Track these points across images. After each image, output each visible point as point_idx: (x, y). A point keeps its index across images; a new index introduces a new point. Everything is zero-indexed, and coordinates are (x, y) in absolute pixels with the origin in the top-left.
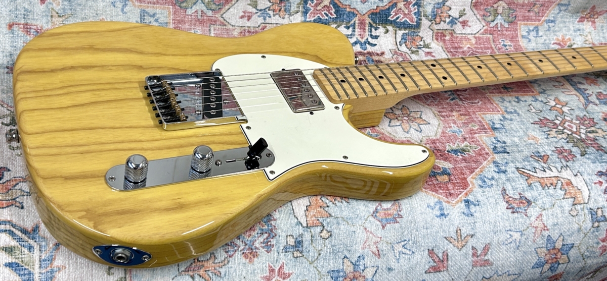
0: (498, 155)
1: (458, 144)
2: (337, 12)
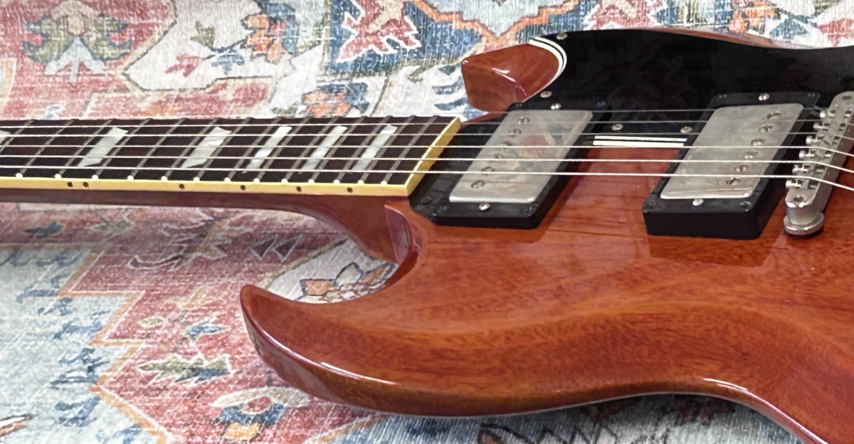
2: (422, 34)
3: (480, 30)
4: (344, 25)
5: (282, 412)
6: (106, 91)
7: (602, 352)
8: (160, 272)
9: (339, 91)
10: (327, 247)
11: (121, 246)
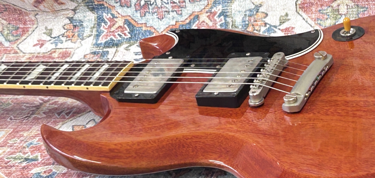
2: (131, 32)
3: (153, 30)
4: (102, 28)
5: (56, 175)
6: (10, 53)
7: (174, 150)
8: (20, 122)
9: (98, 54)
10: (85, 113)
11: (6, 112)
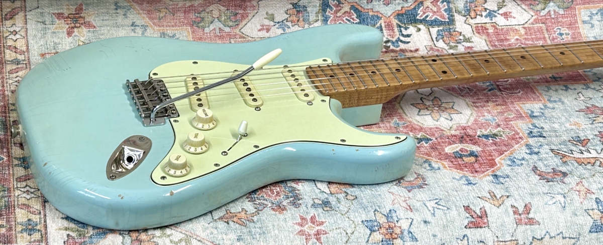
0: (533, 139)
1: (490, 130)
2: (359, 17)
3: (380, 15)
4: (328, 14)
